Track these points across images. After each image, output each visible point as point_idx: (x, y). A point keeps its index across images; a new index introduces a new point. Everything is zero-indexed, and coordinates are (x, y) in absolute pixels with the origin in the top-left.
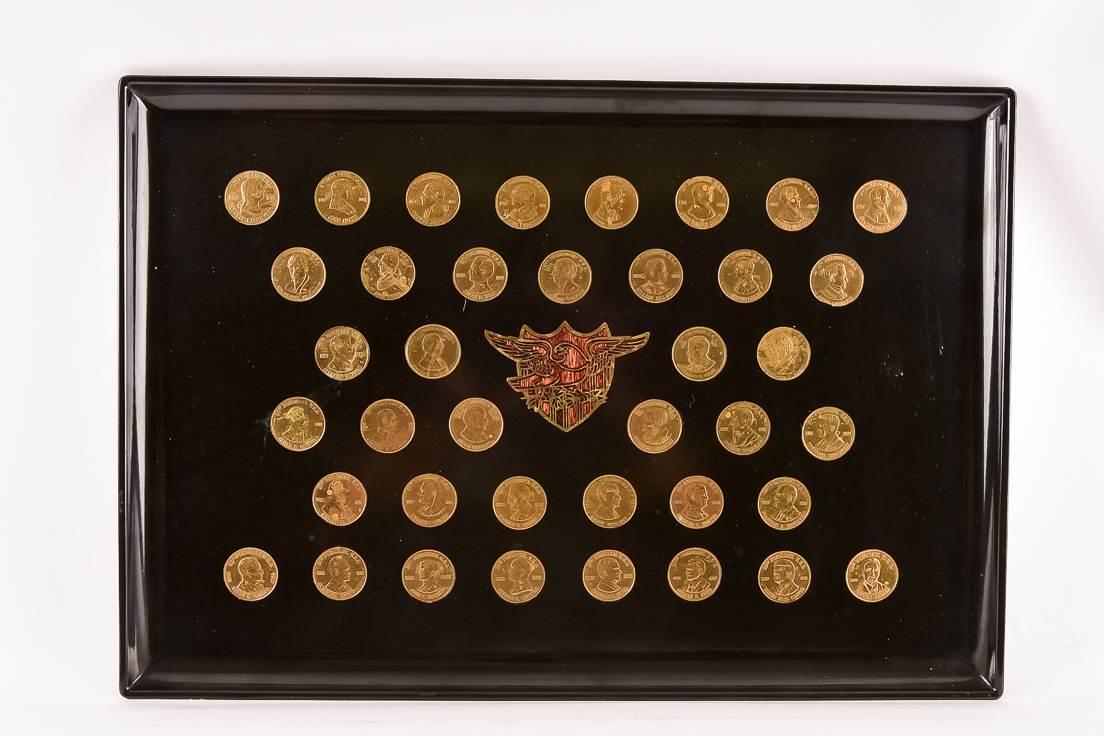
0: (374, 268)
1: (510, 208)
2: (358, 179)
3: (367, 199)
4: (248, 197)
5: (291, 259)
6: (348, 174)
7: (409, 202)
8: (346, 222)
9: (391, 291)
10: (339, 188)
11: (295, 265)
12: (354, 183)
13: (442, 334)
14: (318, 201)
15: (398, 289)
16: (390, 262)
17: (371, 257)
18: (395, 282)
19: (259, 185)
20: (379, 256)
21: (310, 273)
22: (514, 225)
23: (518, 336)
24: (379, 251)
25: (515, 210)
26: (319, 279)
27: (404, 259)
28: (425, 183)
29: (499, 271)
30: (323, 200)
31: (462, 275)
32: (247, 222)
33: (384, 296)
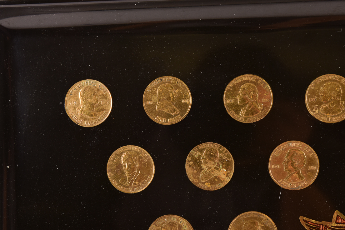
0: (197, 162)
1: (319, 104)
2: (181, 83)
3: (189, 101)
4: (86, 102)
5: (124, 155)
6: (171, 79)
7: (227, 102)
8: (171, 121)
9: (213, 182)
10: (165, 92)
11: (127, 160)
12: (177, 87)
13: (260, 220)
14: (146, 104)
15: (219, 180)
16: (211, 156)
17: (194, 153)
18: (216, 173)
19: (94, 92)
20: (201, 151)
21: (140, 168)
22: (324, 119)
23: (331, 221)
24: (201, 146)
25: (324, 106)
26: (149, 173)
27: (223, 153)
28: (240, 84)
29: (311, 162)
30: (151, 103)
31: (277, 166)
32: (86, 124)
33: (207, 186)
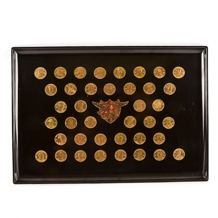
0: (67, 88)
1: (97, 74)
2: (64, 69)
3: (66, 73)
4: (40, 73)
5: (49, 86)
6: (61, 67)
7: (75, 73)
8: (61, 78)
9: (71, 93)
10: (59, 71)
11: (50, 88)
12: (63, 70)
13: (83, 102)
14: (55, 73)
15: (73, 92)
16: (71, 87)
17: (67, 86)
18: (72, 91)
19: (42, 70)
20: (69, 85)
21: (53, 89)
22: (98, 78)
23: (99, 102)
24: (68, 84)
25: (98, 75)
26: (55, 91)
27: (74, 86)
28: (78, 69)
29: (95, 88)
30: (56, 73)
31: (87, 89)
32: (39, 79)
33: (70, 94)
